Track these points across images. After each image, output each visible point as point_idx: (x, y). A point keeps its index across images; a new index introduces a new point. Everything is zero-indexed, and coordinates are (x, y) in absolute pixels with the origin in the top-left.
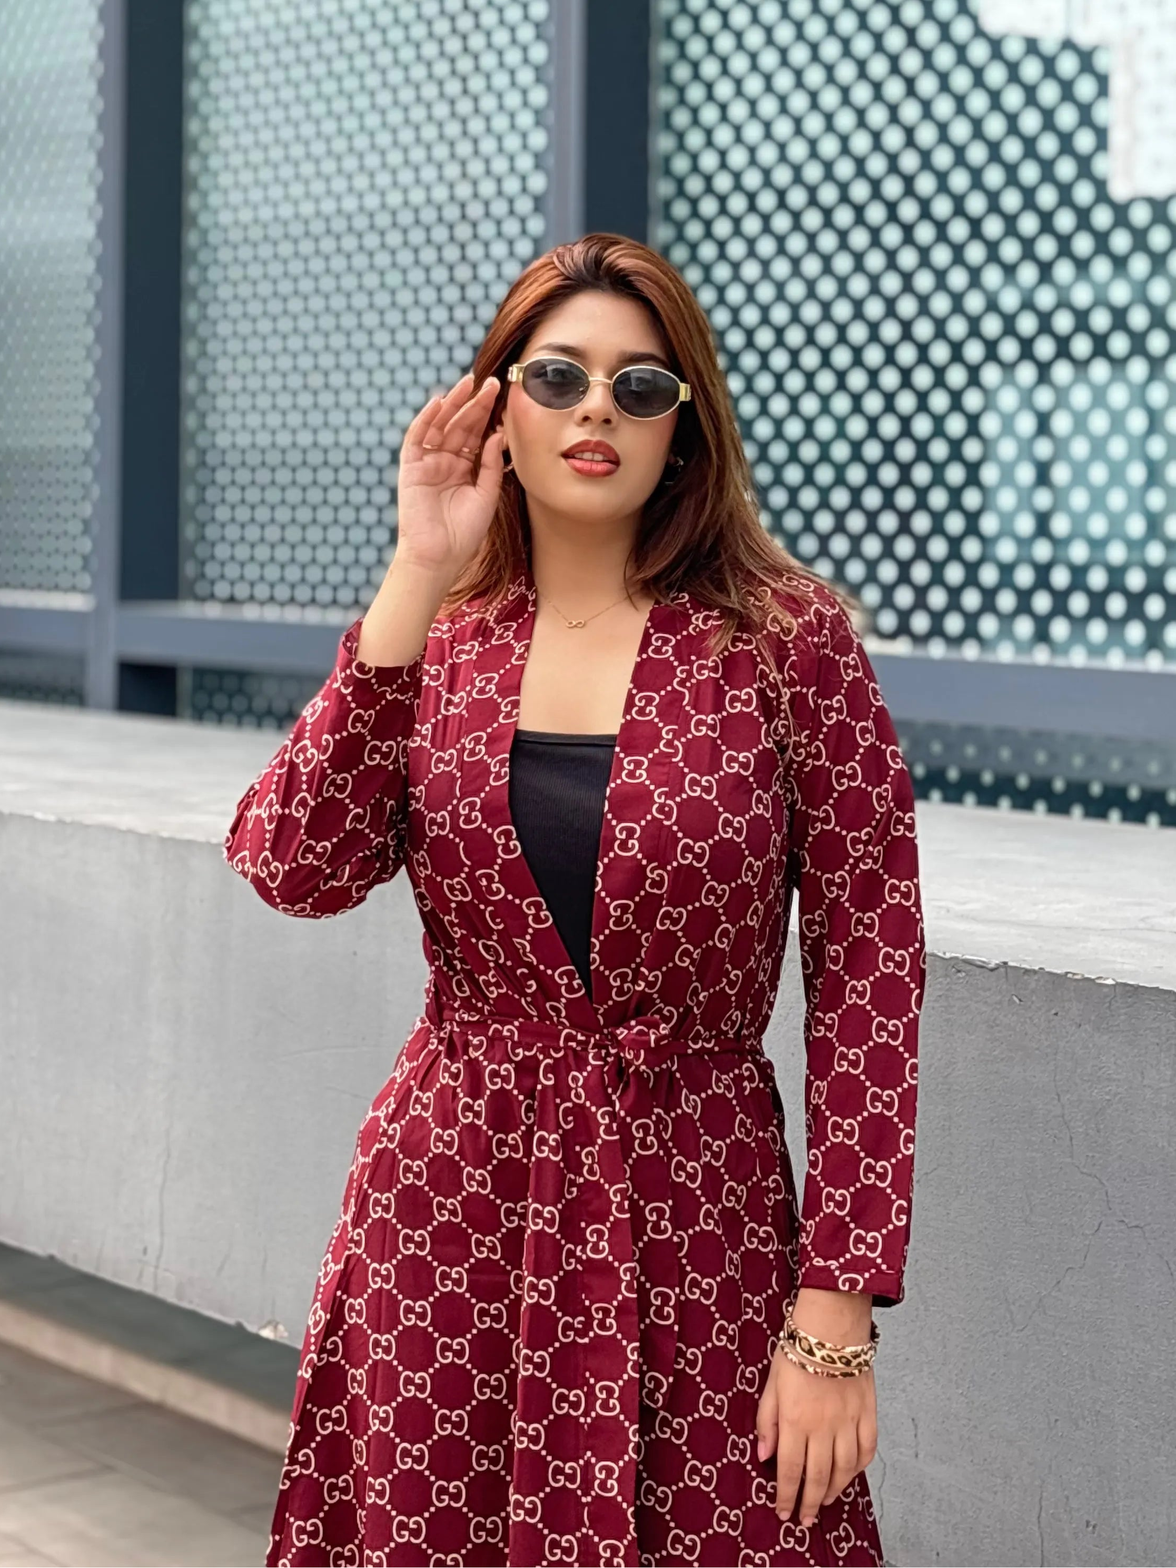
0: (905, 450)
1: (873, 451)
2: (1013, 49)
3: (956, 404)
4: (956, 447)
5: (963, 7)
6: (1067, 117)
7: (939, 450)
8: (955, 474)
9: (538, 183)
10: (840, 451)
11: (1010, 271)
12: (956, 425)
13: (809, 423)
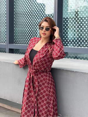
0: (32, 31)
1: (30, 31)
2: (39, 4)
3: (35, 28)
4: (35, 31)
5: (35, 1)
6: (43, 9)
7: (34, 31)
8: (35, 33)
9: (6, 12)
10: (27, 31)
11: (39, 19)
12: (35, 30)
13: (25, 29)
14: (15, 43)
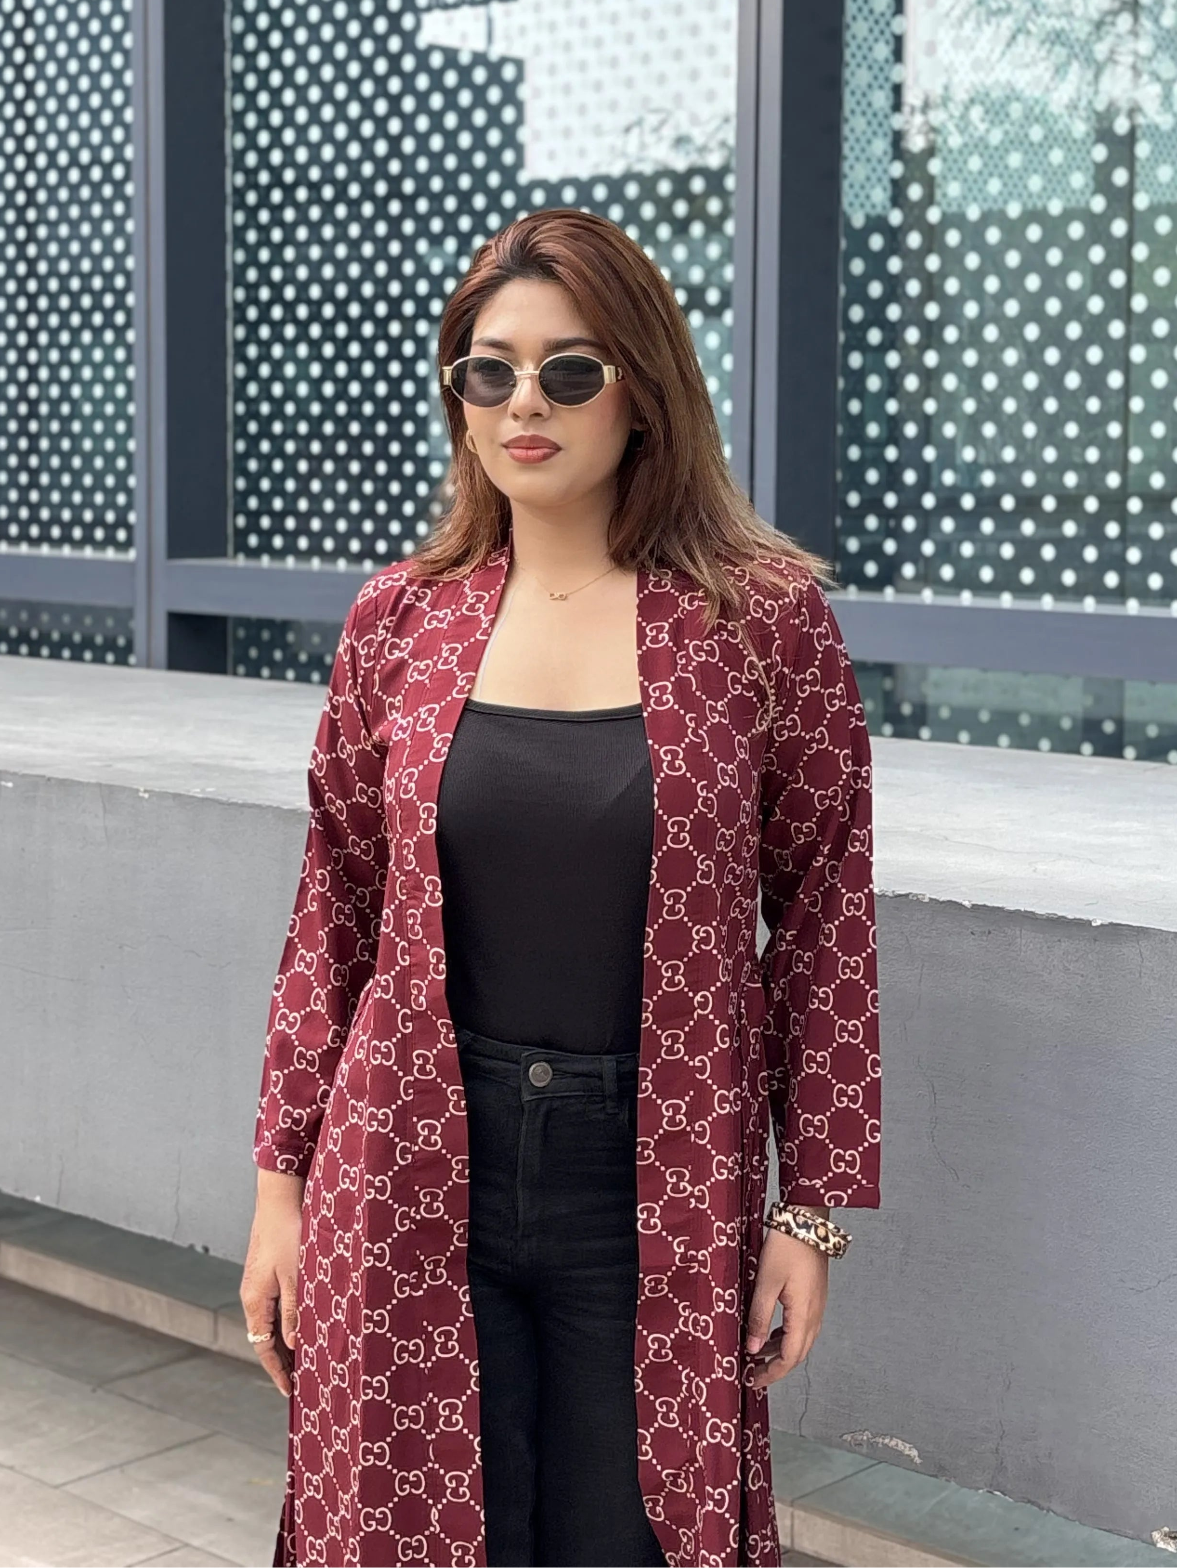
14: (242, 547)
